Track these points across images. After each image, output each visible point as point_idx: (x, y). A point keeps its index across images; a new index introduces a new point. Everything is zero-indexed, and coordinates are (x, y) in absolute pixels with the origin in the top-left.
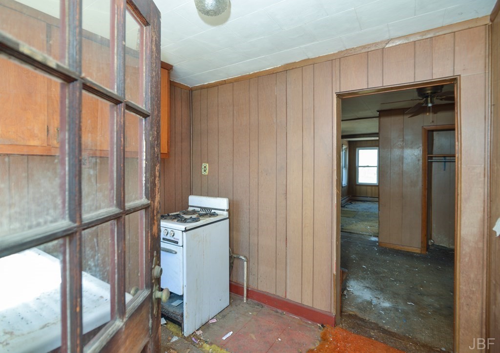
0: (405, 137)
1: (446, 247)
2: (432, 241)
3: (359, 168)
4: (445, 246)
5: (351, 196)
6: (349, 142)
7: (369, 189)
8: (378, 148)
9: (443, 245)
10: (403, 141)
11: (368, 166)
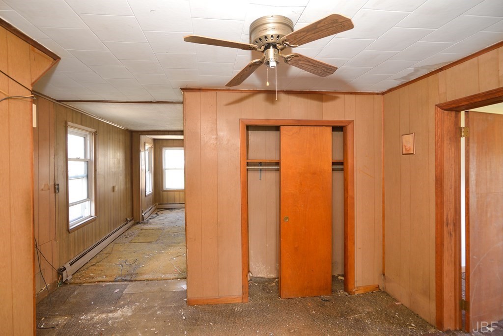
0: (219, 133)
1: (264, 278)
2: (251, 275)
3: (166, 171)
4: (263, 276)
5: (157, 204)
6: (155, 140)
7: (177, 195)
8: (183, 148)
9: (261, 276)
10: (217, 138)
11: (175, 169)
